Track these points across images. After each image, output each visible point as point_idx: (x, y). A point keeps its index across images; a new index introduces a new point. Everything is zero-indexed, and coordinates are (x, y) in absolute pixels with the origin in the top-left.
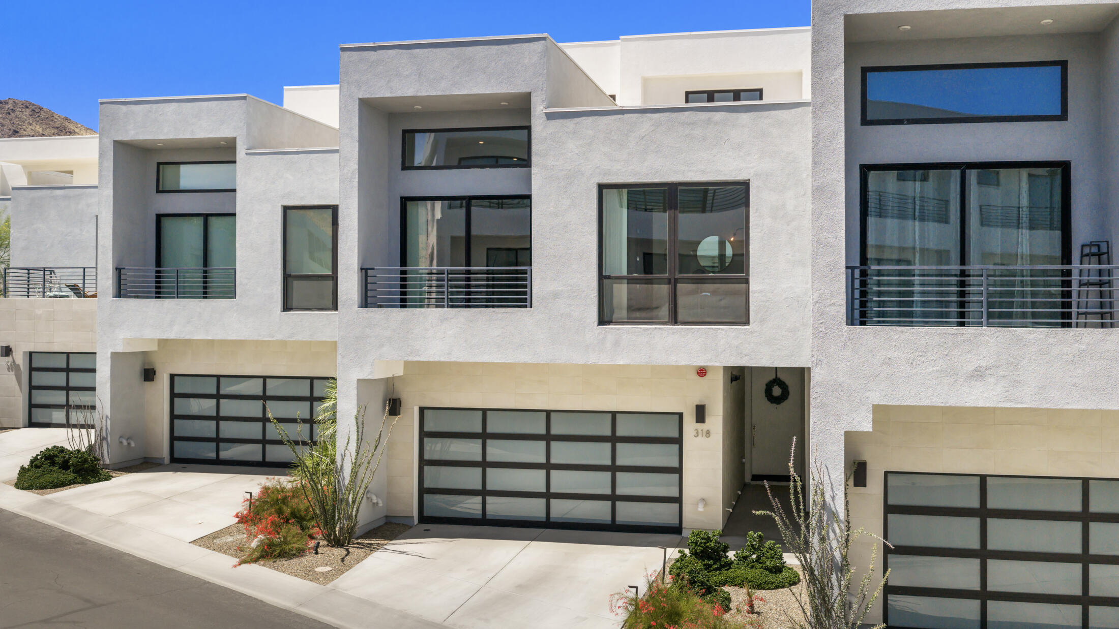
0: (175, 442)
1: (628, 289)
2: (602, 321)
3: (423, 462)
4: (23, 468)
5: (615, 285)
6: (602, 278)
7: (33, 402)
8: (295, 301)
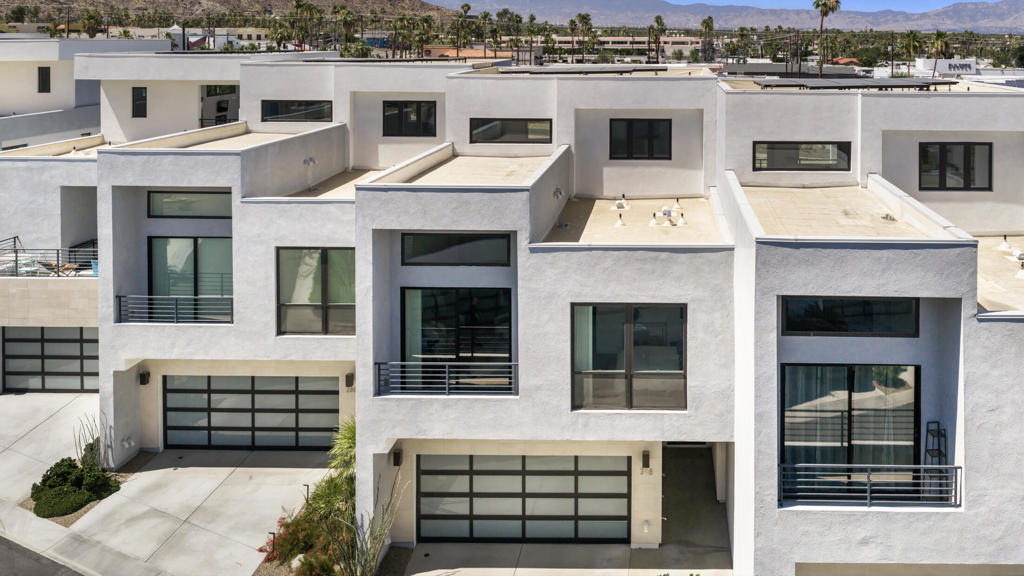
0: (169, 431)
1: (594, 383)
2: (575, 406)
3: (420, 494)
4: (34, 485)
5: (585, 380)
6: (574, 372)
7: (7, 370)
8: (288, 325)
